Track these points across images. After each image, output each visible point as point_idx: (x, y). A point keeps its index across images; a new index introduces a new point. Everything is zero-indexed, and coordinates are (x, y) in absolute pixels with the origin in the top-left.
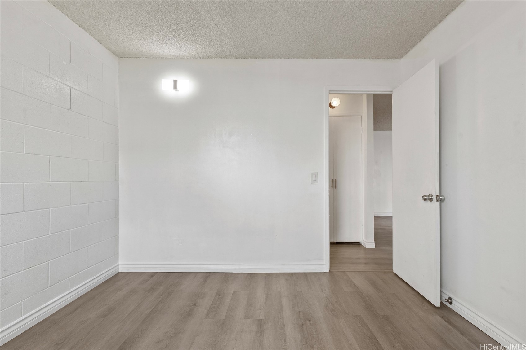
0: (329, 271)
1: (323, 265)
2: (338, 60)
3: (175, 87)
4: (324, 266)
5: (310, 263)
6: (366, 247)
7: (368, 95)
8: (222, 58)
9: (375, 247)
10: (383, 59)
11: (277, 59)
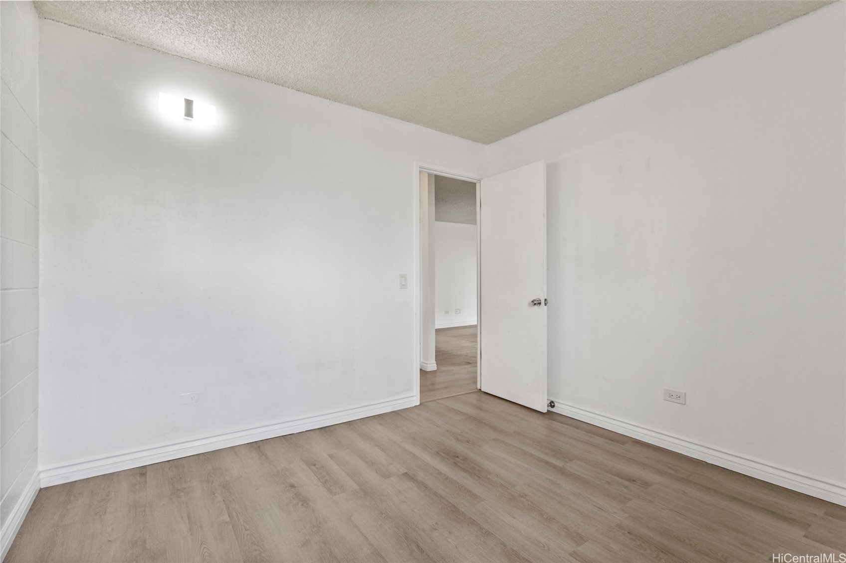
0: (421, 404)
1: (414, 396)
2: (429, 129)
3: (189, 113)
4: (415, 398)
5: (396, 398)
6: (428, 370)
7: (429, 175)
8: (275, 83)
9: (436, 369)
10: (472, 141)
11: (357, 108)
